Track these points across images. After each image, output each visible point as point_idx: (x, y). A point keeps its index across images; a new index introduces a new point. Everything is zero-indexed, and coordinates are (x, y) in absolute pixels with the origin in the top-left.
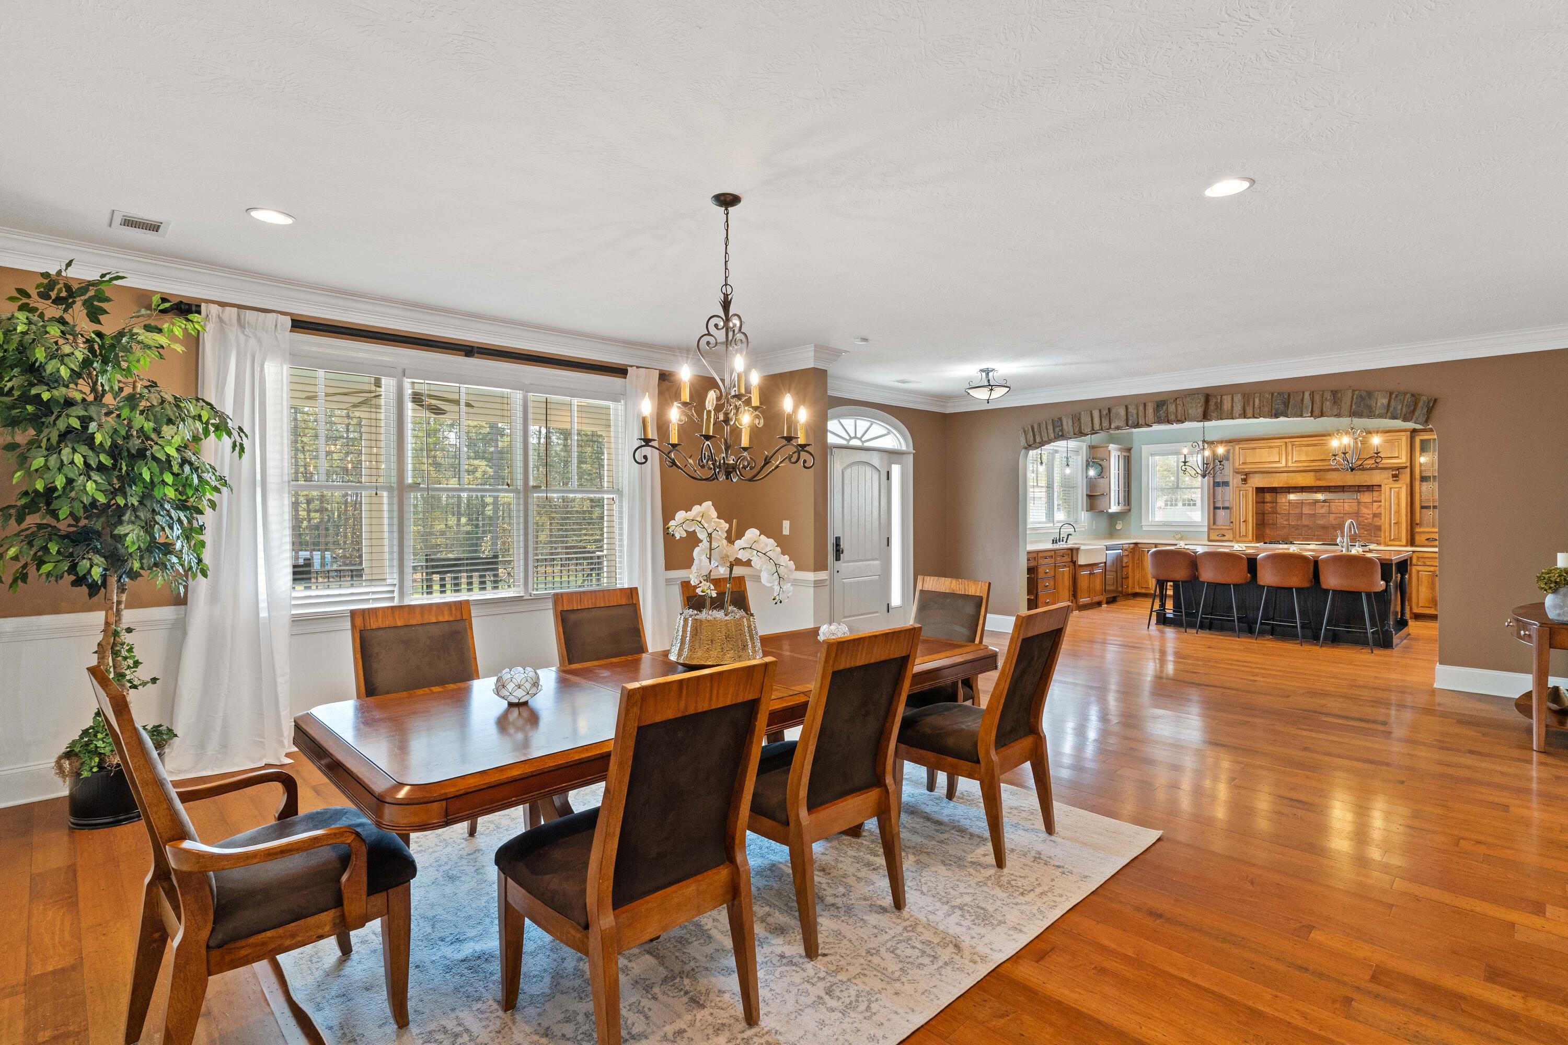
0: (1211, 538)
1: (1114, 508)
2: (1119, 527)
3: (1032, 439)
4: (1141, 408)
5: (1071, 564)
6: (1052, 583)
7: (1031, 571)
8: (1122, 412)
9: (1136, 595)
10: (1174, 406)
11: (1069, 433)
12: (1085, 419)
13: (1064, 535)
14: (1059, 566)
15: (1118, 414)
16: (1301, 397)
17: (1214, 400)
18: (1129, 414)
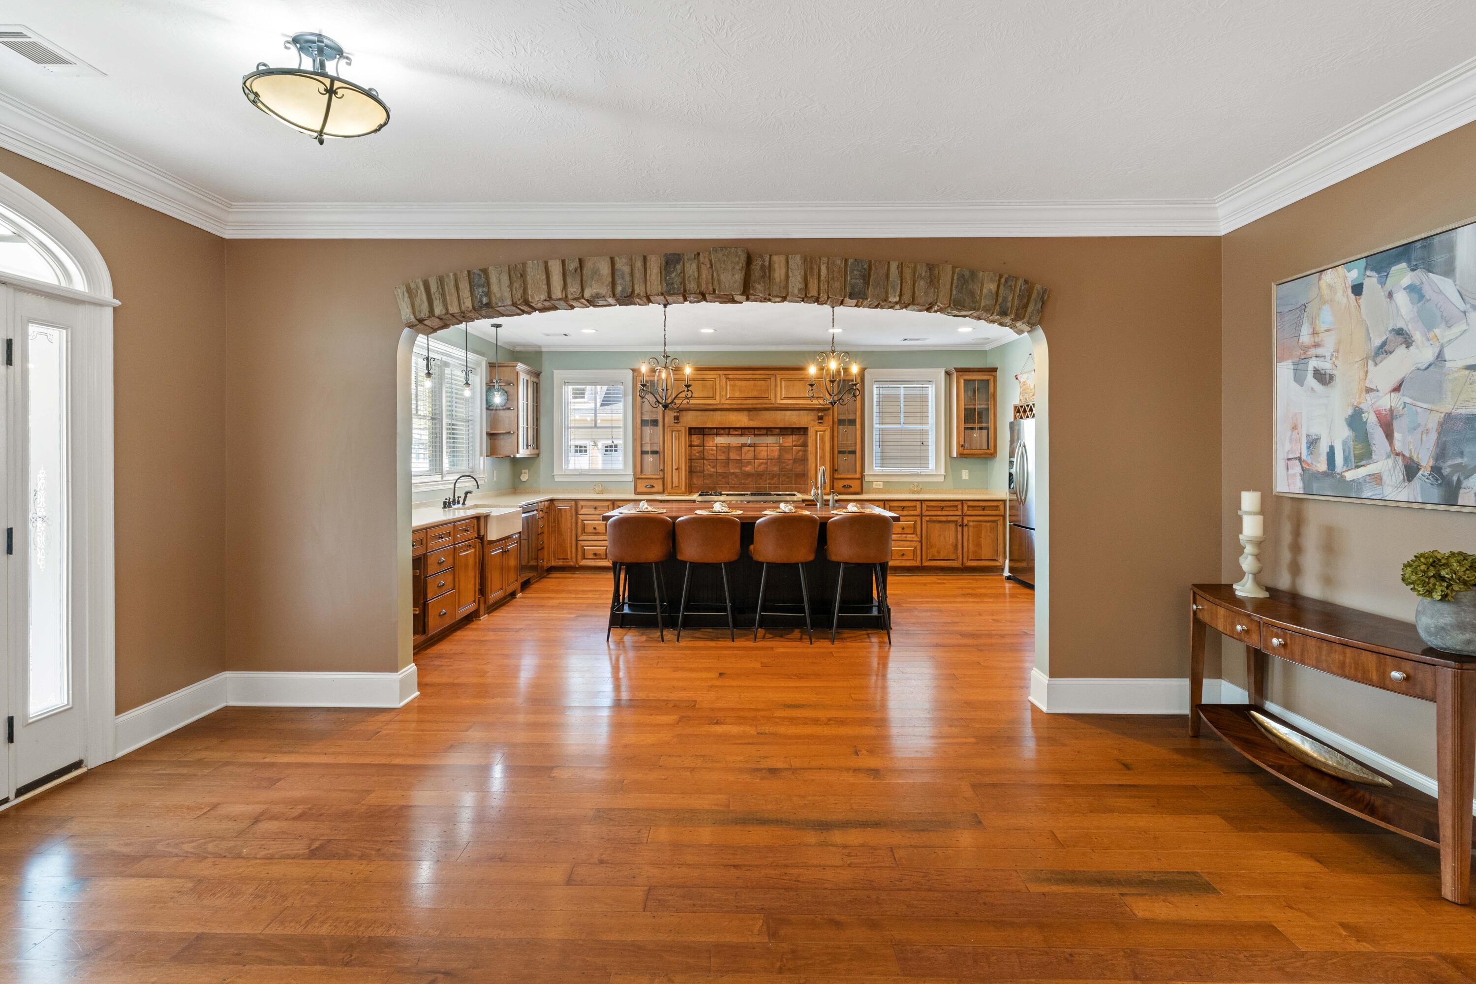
0: (639, 490)
1: (523, 453)
2: (524, 477)
3: (425, 305)
4: (639, 264)
5: (478, 540)
6: (450, 578)
7: (419, 562)
8: (605, 269)
9: (552, 569)
10: (694, 266)
11: (502, 299)
12: (535, 274)
13: (460, 493)
14: (461, 548)
15: (596, 272)
16: (885, 270)
17: (759, 262)
18: (618, 273)
